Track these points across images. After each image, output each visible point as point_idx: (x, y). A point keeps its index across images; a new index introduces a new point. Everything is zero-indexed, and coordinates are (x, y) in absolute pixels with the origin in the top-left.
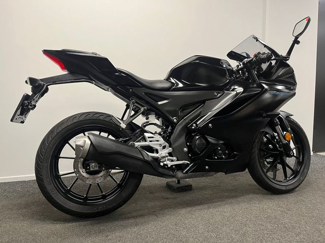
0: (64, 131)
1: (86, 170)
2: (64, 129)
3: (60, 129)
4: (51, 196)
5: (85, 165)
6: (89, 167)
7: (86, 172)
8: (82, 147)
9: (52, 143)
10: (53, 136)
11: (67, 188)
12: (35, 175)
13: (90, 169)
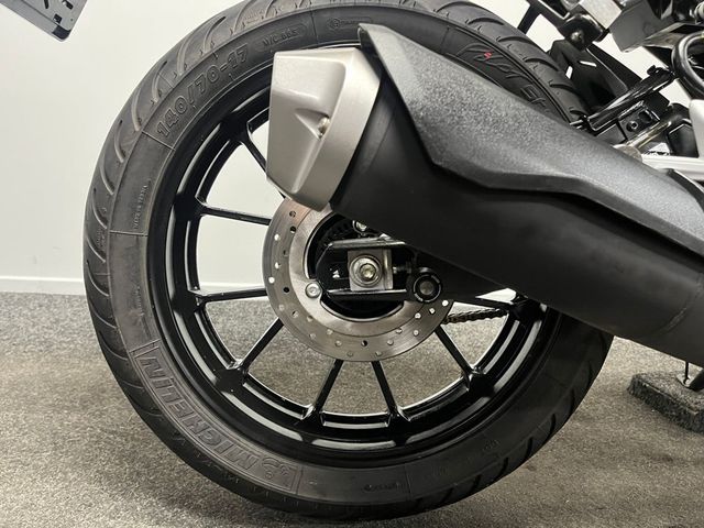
0: (223, 63)
1: (324, 287)
2: (222, 50)
3: (206, 51)
4: (146, 393)
5: (325, 260)
6: (345, 274)
7: (325, 299)
8: (317, 115)
9: (161, 121)
10: (170, 83)
11: (229, 359)
12: (82, 280)
13: (344, 283)
